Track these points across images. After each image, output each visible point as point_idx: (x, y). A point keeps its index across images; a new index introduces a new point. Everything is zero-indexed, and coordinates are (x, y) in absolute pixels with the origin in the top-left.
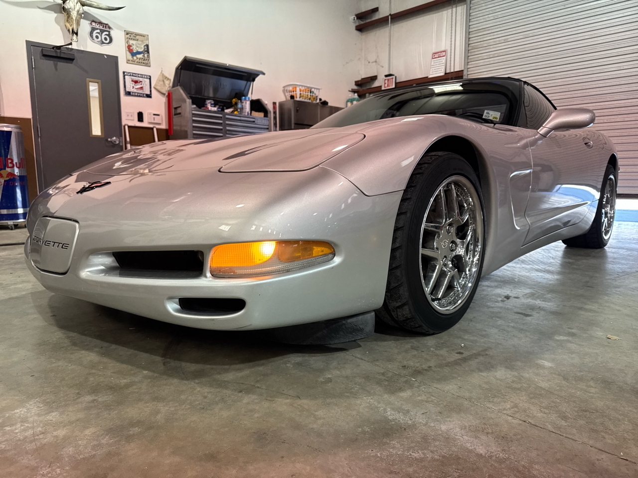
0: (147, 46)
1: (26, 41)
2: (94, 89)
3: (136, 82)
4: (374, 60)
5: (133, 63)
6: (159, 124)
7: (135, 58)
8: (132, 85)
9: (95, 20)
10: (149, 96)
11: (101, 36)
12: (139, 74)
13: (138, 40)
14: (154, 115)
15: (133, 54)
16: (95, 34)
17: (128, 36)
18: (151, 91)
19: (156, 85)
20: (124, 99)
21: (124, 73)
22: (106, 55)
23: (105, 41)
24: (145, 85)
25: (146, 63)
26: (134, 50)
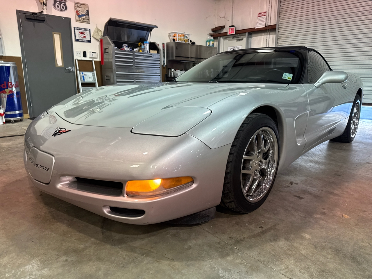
0: (88, 11)
1: (16, 10)
2: (57, 38)
3: (82, 33)
4: (223, 17)
5: (80, 21)
6: (96, 58)
7: (81, 19)
8: (79, 35)
10: (90, 41)
11: (60, 6)
12: (83, 28)
13: (82, 8)
14: (93, 53)
15: (80, 16)
16: (56, 5)
17: (76, 5)
18: (90, 38)
19: (93, 35)
20: (75, 44)
21: (74, 28)
22: (63, 17)
23: (62, 9)
24: (87, 35)
25: (87, 21)
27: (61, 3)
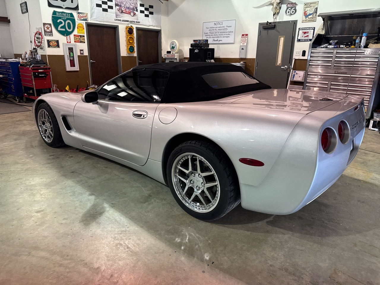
0: (317, 9)
1: (259, 23)
3: (305, 33)
5: (306, 21)
7: (307, 18)
8: (302, 35)
9: (290, 3)
11: (291, 11)
12: (307, 28)
13: (311, 7)
16: (288, 11)
17: (306, 6)
18: (313, 37)
19: (316, 33)
20: (297, 44)
21: (299, 29)
22: (291, 21)
23: (292, 13)
24: (310, 34)
25: (313, 20)
26: (308, 13)
27: (292, 8)
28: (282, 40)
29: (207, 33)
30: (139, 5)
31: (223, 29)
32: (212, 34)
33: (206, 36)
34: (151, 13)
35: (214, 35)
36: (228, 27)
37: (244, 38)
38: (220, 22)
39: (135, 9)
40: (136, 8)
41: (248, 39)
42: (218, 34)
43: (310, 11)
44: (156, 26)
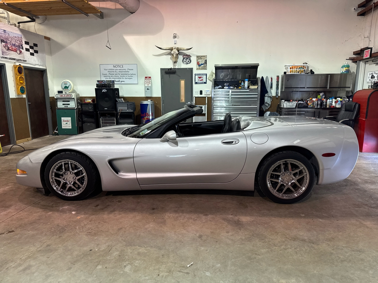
0: (206, 60)
1: (161, 69)
3: (200, 78)
5: (199, 69)
6: (210, 95)
7: (200, 67)
8: (198, 79)
9: (185, 54)
10: (205, 83)
11: (187, 61)
12: (201, 74)
13: (202, 59)
14: (207, 91)
15: (199, 65)
16: (184, 61)
17: (198, 58)
18: (206, 81)
19: (209, 78)
20: (195, 86)
21: (195, 74)
22: (188, 68)
23: (188, 63)
24: (204, 78)
25: (205, 68)
26: (200, 63)
27: (187, 58)
28: (183, 83)
29: (106, 74)
30: (24, 43)
31: (125, 72)
32: (112, 75)
33: (105, 76)
34: (36, 52)
35: (115, 76)
36: (129, 70)
37: (148, 80)
38: (120, 65)
39: (21, 47)
40: (22, 45)
41: (151, 81)
42: (119, 76)
43: (201, 62)
44: (42, 66)
